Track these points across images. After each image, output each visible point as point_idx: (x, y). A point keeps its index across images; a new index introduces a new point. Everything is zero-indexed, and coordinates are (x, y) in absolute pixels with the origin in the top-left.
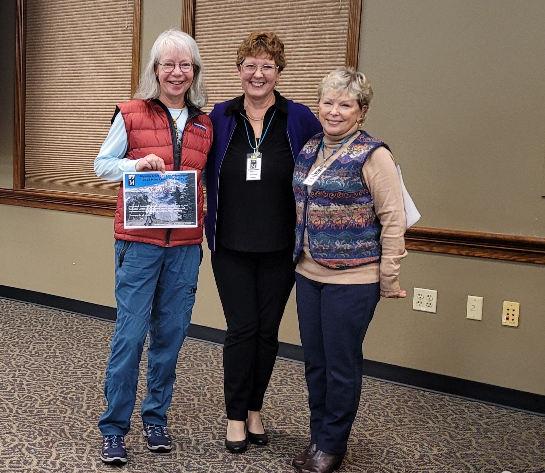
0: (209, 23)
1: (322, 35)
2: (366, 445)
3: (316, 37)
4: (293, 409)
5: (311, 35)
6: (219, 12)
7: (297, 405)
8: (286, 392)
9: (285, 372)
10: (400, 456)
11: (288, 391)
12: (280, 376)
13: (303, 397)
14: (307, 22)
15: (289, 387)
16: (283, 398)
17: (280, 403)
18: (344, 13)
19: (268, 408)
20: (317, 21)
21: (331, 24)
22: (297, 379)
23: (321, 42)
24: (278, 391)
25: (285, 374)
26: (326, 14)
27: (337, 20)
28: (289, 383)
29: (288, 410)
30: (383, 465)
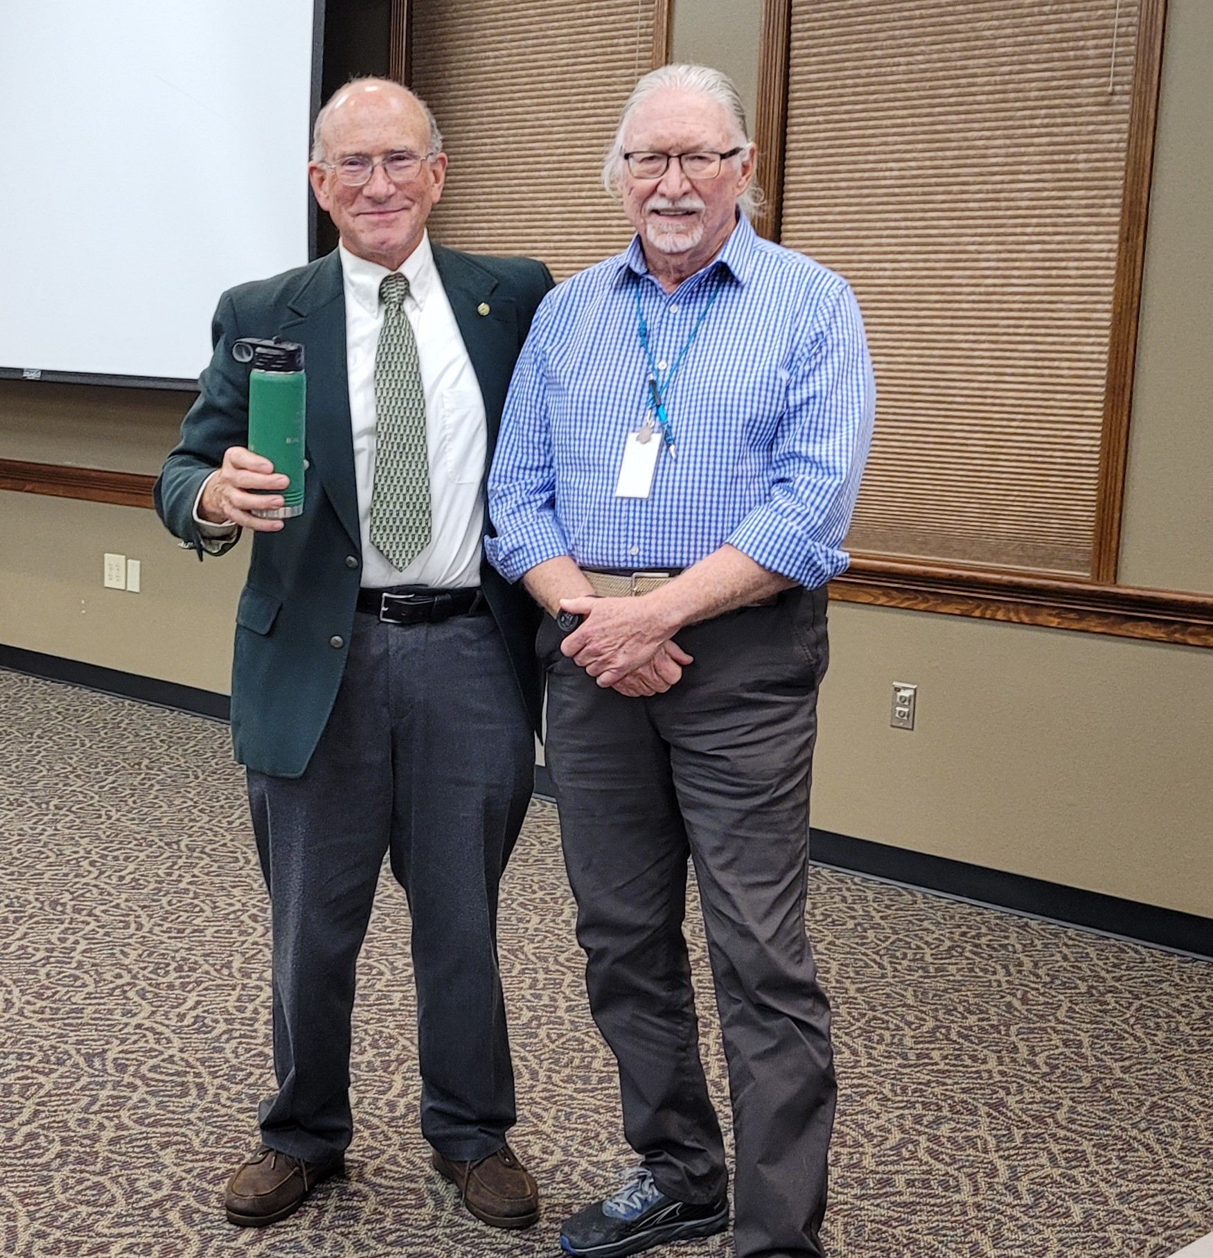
0: (818, 123)
1: (1071, 152)
2: (1108, 1089)
3: (1056, 157)
4: (961, 1009)
5: (1045, 153)
6: (841, 96)
7: (971, 1001)
8: (954, 972)
9: (964, 929)
10: (1179, 1116)
11: (959, 970)
12: (951, 939)
13: (990, 986)
14: (1038, 122)
15: (965, 962)
16: (942, 986)
17: (935, 995)
18: (1119, 103)
19: (904, 1005)
20: (1059, 120)
21: (1091, 128)
22: (988, 946)
23: (1067, 171)
24: (937, 970)
25: (964, 934)
26: (1079, 105)
27: (1103, 118)
28: (968, 954)
29: (948, 1012)
30: (1134, 1133)
